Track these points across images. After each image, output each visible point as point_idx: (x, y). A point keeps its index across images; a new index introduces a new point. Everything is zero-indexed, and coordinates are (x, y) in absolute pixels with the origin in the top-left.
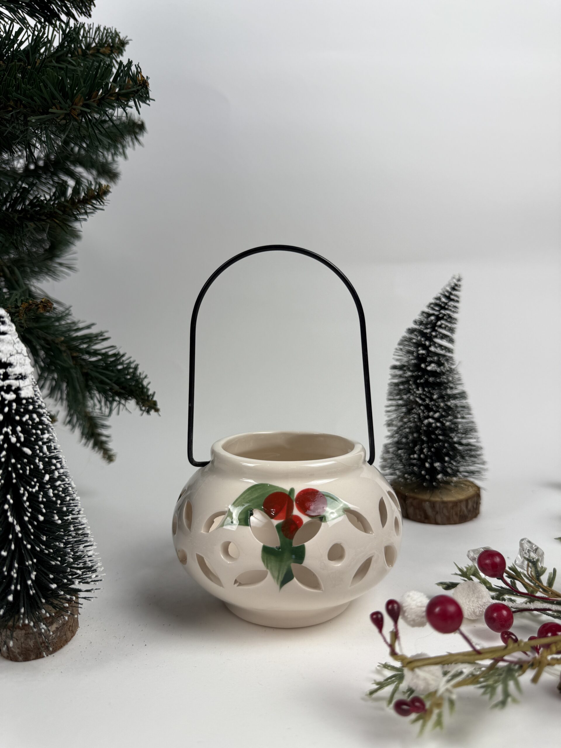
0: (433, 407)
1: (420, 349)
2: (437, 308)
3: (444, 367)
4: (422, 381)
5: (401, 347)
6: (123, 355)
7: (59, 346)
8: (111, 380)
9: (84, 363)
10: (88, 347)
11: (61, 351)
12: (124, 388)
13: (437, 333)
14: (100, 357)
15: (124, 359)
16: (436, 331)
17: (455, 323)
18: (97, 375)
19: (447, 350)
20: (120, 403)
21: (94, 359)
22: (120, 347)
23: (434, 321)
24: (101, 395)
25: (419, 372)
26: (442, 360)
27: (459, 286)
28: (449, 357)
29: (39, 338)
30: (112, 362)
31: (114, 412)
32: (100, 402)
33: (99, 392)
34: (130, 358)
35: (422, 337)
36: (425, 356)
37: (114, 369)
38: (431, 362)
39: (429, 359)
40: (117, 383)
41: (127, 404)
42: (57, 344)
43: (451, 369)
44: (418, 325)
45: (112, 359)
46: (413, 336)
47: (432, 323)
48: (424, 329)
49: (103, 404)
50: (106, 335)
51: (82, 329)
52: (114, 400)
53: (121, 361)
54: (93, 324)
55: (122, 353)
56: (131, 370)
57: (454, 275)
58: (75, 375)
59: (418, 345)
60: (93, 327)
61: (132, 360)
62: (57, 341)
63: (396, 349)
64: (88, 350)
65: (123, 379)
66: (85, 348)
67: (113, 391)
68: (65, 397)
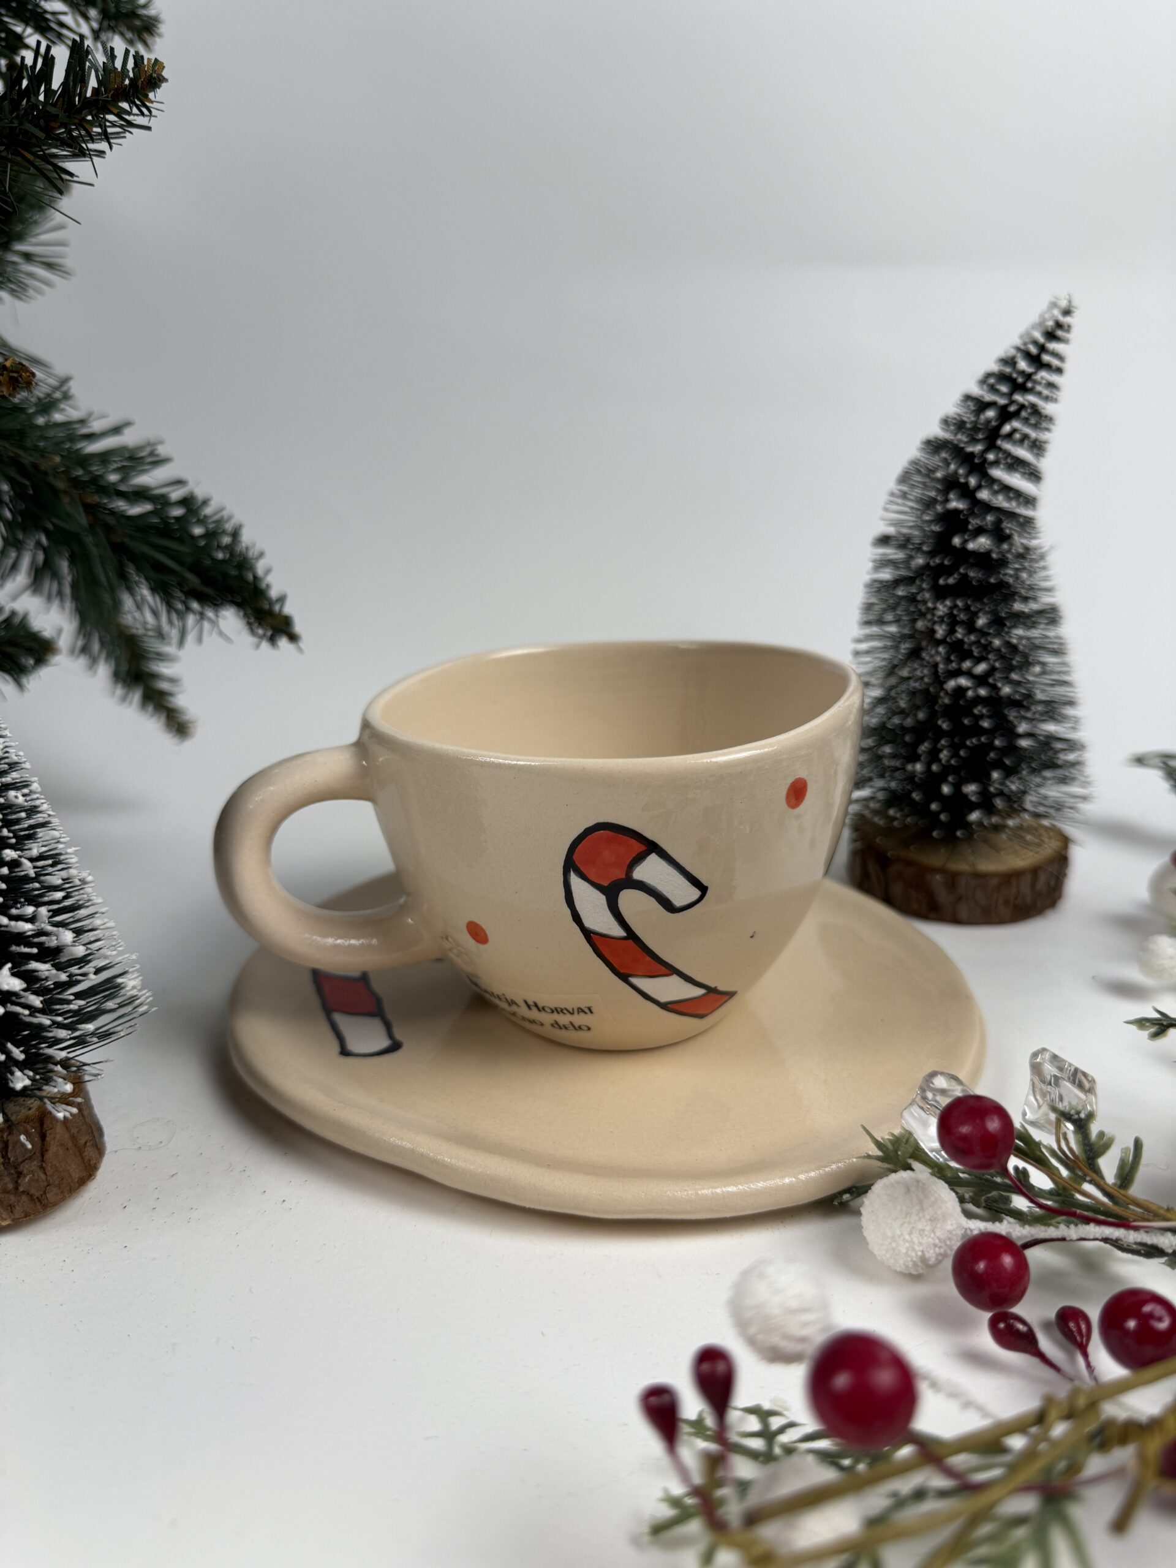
0: (974, 648)
1: (952, 496)
2: (1004, 389)
3: (1011, 545)
4: (951, 581)
5: (905, 488)
6: (205, 502)
7: (51, 479)
8: (180, 563)
9: (111, 520)
10: (122, 481)
11: (55, 491)
12: (210, 582)
13: (1000, 455)
14: (148, 507)
15: (207, 511)
16: (999, 449)
17: (1048, 430)
18: (148, 550)
19: (1021, 500)
20: (202, 616)
21: (136, 510)
22: (196, 483)
23: (994, 423)
24: (156, 599)
25: (946, 556)
26: (1008, 526)
27: (1066, 327)
28: (1025, 517)
30: (177, 519)
31: (192, 638)
32: (156, 614)
33: (153, 590)
34: (222, 509)
35: (961, 464)
36: (965, 515)
37: (184, 535)
38: (979, 531)
39: (974, 522)
40: (196, 569)
41: (221, 621)
42: (46, 473)
43: (1027, 549)
44: (951, 432)
45: (178, 512)
46: (936, 460)
47: (990, 427)
48: (966, 443)
49: (164, 619)
50: (162, 450)
51: (105, 434)
52: (189, 610)
53: (201, 516)
54: (127, 424)
55: (200, 496)
56: (226, 540)
57: (1057, 299)
58: (93, 550)
59: (951, 484)
60: (127, 431)
61: (225, 513)
62: (43, 468)
63: (892, 494)
64: (123, 488)
65: (208, 562)
66: (114, 484)
67: (186, 589)
68: (67, 590)
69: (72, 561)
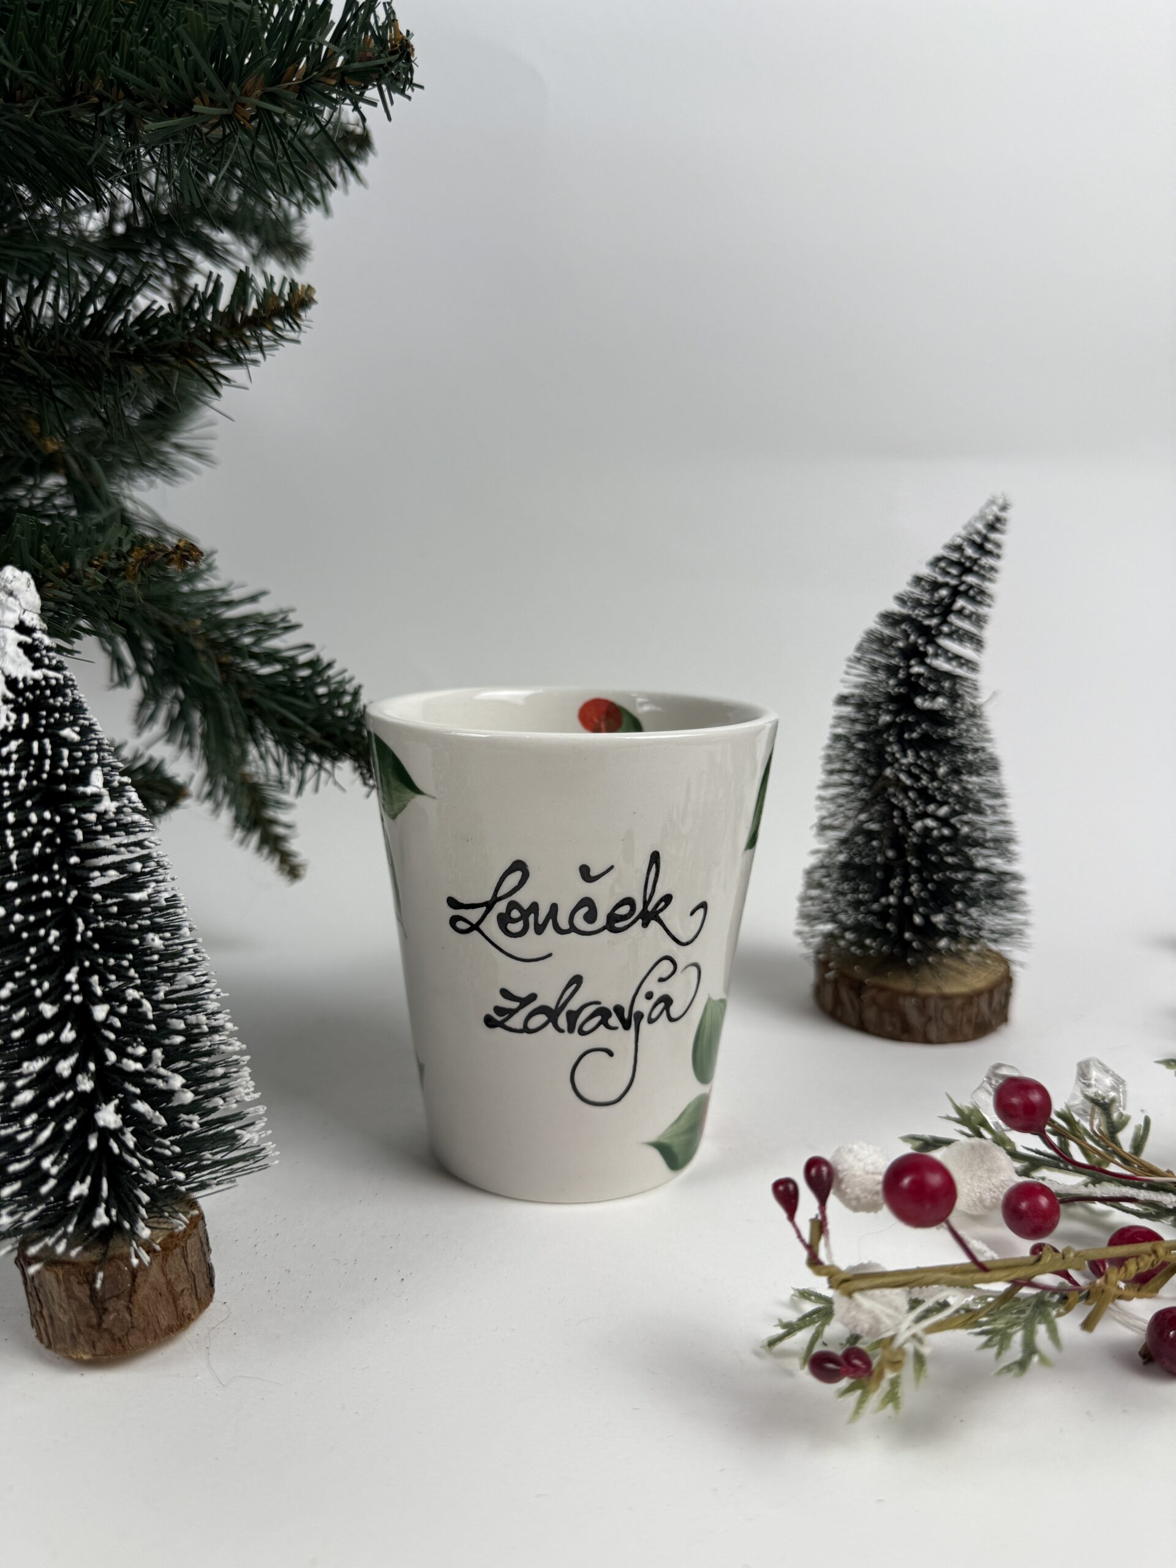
0: (936, 793)
1: (913, 663)
3: (963, 704)
4: (914, 735)
6: (329, 666)
7: (192, 641)
8: (303, 719)
9: (243, 679)
10: (254, 644)
11: (194, 651)
12: (329, 737)
13: (949, 629)
14: (278, 667)
15: (331, 672)
16: (948, 624)
18: (274, 706)
19: (969, 667)
20: (320, 766)
21: (266, 670)
22: (324, 648)
24: (280, 750)
25: (909, 715)
26: (959, 689)
28: (972, 681)
29: (147, 621)
30: (303, 679)
31: (309, 786)
32: (278, 764)
33: (277, 743)
34: (344, 671)
35: (920, 636)
37: (309, 694)
38: (934, 695)
39: (934, 686)
40: (317, 724)
41: (337, 771)
42: (187, 635)
43: (975, 707)
45: (305, 673)
46: (897, 633)
48: (923, 618)
49: (285, 769)
50: (293, 618)
51: (241, 602)
52: (308, 761)
53: (325, 677)
54: (263, 593)
55: (326, 659)
56: (347, 699)
58: (226, 705)
59: (911, 653)
60: (262, 599)
61: (347, 675)
62: (184, 630)
63: (850, 661)
64: (256, 650)
65: (329, 718)
66: (247, 646)
67: (307, 741)
68: (198, 741)
69: (204, 714)
